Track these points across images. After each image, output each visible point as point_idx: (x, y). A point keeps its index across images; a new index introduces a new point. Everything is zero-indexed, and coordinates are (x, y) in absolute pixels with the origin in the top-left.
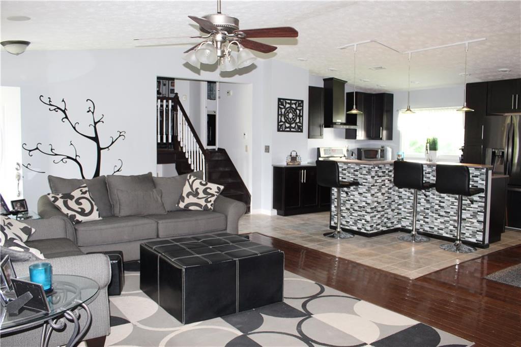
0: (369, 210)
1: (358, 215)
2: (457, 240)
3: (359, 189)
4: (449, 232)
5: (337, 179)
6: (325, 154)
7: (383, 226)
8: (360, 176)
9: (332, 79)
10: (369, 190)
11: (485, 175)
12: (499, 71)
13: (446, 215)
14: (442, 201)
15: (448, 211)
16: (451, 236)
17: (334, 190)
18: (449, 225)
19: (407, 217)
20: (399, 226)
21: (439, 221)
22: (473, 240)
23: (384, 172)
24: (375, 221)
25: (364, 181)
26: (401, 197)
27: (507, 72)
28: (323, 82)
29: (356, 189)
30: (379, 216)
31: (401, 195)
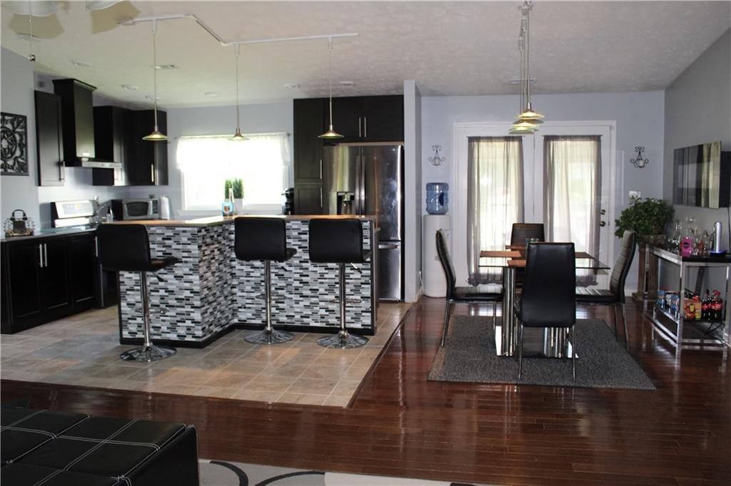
0: (197, 303)
1: (177, 314)
2: (341, 329)
3: (174, 269)
4: (319, 319)
5: (147, 257)
6: (66, 213)
7: (216, 326)
8: (175, 246)
9: (70, 82)
10: (195, 269)
11: (369, 231)
12: (341, 85)
13: (313, 294)
14: (305, 273)
15: (315, 288)
16: (324, 325)
17: (123, 275)
18: (318, 308)
19: (247, 306)
20: (236, 321)
21: (302, 304)
22: (358, 326)
23: (212, 237)
24: (207, 320)
25: (186, 254)
26: (235, 274)
27: (351, 86)
28: (52, 85)
29: (171, 271)
30: (211, 310)
31: (234, 272)
